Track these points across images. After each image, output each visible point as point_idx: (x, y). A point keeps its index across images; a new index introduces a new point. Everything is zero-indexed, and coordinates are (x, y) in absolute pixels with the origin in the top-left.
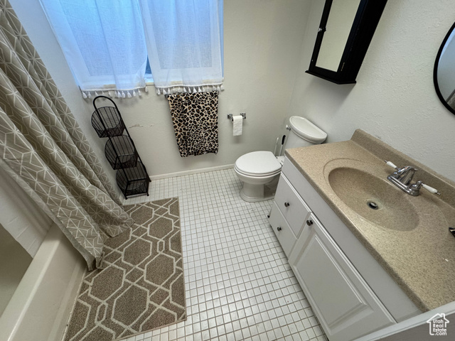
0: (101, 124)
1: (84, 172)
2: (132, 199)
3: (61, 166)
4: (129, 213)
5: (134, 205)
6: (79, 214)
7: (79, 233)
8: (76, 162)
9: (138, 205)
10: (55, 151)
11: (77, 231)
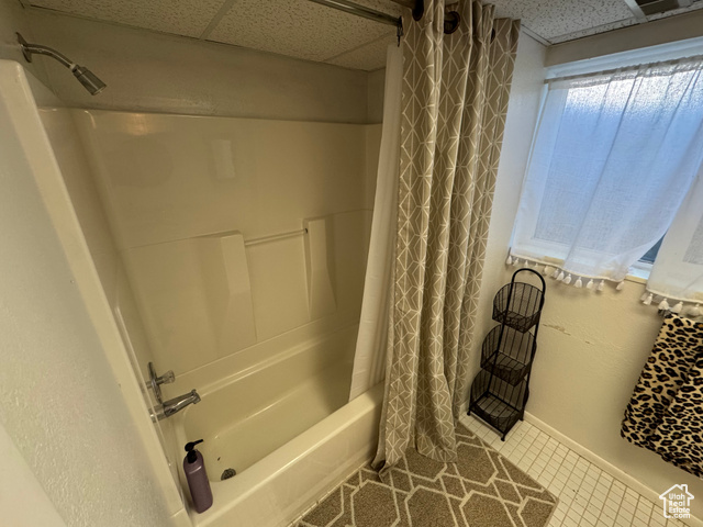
0: (505, 301)
1: (447, 353)
2: (476, 422)
3: (431, 336)
4: (458, 439)
5: (471, 434)
6: (408, 401)
7: (393, 419)
8: (447, 337)
9: (477, 441)
10: (438, 318)
11: (394, 415)
